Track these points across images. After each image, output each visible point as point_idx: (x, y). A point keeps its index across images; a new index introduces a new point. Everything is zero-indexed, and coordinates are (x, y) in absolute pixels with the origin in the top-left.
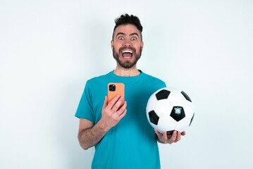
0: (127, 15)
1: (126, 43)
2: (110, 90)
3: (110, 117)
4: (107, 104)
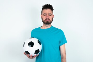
0: (47, 4)
1: (47, 17)
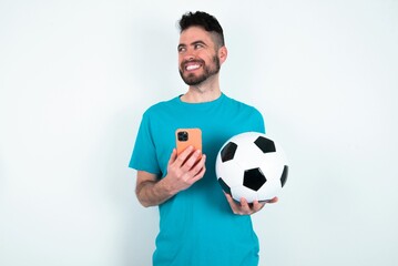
2: (180, 139)
3: (178, 179)
4: (176, 157)
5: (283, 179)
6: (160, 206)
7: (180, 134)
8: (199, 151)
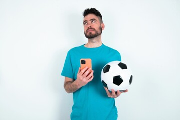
2: (82, 63)
3: (81, 81)
5: (131, 81)
6: (74, 93)
7: (82, 61)
8: (90, 69)
